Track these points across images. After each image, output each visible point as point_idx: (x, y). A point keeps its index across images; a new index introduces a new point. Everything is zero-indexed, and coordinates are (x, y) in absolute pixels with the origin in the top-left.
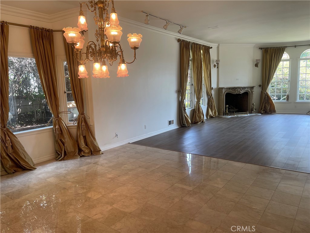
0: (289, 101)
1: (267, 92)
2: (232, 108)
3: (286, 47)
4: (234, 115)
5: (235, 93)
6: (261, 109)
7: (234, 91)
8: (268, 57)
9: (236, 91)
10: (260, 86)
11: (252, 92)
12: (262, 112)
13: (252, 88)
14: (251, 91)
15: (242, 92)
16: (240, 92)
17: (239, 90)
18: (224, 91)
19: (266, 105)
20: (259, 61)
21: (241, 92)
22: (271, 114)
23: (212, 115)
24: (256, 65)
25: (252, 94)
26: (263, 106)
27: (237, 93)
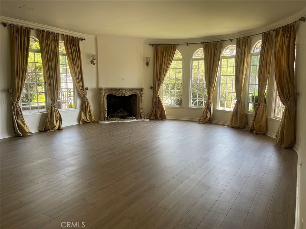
0: (182, 105)
1: (158, 95)
2: (121, 112)
3: (179, 44)
4: (115, 120)
5: (118, 95)
6: (152, 114)
7: (117, 93)
8: (159, 55)
9: (119, 93)
10: (151, 88)
11: (141, 95)
12: (152, 118)
13: (141, 90)
14: (140, 93)
15: (128, 94)
16: (124, 94)
17: (123, 91)
18: (104, 92)
19: (157, 109)
20: (148, 60)
21: (126, 93)
22: (162, 120)
23: (86, 120)
24: (147, 64)
25: (141, 97)
26: (154, 111)
27: (120, 94)
